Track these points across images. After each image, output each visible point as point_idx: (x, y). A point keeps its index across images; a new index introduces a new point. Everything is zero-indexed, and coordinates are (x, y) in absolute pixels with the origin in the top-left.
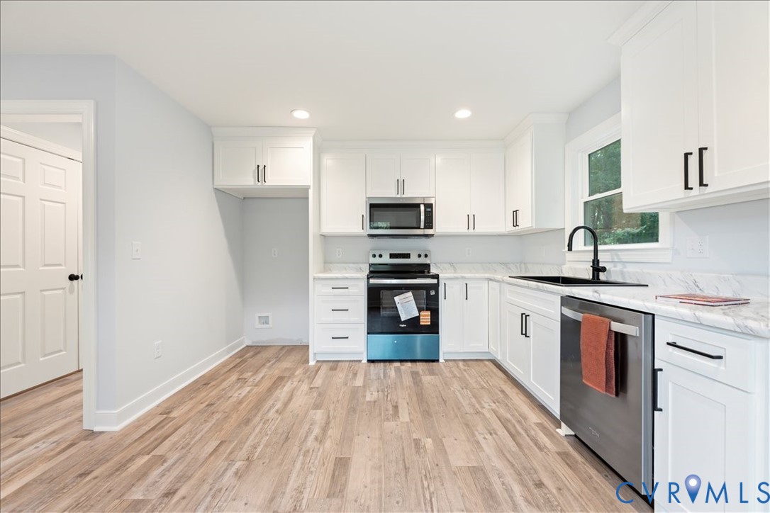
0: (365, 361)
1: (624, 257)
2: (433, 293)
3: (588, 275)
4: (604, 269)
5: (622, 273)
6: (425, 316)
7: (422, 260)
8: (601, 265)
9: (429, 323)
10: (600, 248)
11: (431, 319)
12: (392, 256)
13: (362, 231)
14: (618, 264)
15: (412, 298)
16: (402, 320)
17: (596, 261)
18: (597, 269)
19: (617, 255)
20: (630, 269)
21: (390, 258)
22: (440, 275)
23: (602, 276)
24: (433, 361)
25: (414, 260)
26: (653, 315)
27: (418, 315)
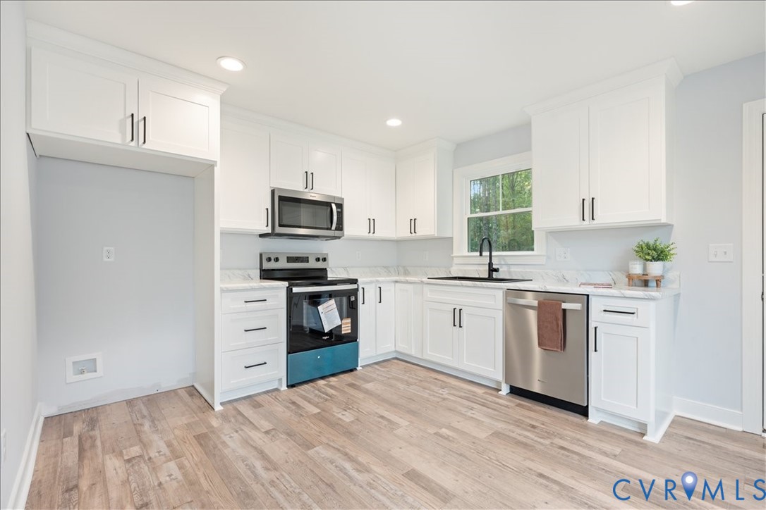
0: (284, 387)
1: (510, 261)
2: (353, 299)
3: (486, 276)
4: (497, 270)
5: (510, 273)
6: (346, 323)
7: (320, 265)
8: (494, 267)
9: (350, 331)
10: (494, 253)
11: (352, 326)
12: (290, 259)
13: (266, 228)
14: (504, 266)
15: (335, 306)
16: (326, 331)
17: (490, 264)
18: (492, 270)
19: (504, 260)
20: (513, 269)
21: (288, 262)
22: (359, 280)
23: (495, 275)
24: (351, 371)
25: (312, 264)
26: (588, 296)
27: (340, 323)
